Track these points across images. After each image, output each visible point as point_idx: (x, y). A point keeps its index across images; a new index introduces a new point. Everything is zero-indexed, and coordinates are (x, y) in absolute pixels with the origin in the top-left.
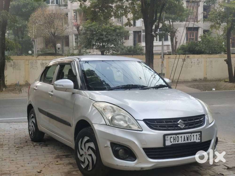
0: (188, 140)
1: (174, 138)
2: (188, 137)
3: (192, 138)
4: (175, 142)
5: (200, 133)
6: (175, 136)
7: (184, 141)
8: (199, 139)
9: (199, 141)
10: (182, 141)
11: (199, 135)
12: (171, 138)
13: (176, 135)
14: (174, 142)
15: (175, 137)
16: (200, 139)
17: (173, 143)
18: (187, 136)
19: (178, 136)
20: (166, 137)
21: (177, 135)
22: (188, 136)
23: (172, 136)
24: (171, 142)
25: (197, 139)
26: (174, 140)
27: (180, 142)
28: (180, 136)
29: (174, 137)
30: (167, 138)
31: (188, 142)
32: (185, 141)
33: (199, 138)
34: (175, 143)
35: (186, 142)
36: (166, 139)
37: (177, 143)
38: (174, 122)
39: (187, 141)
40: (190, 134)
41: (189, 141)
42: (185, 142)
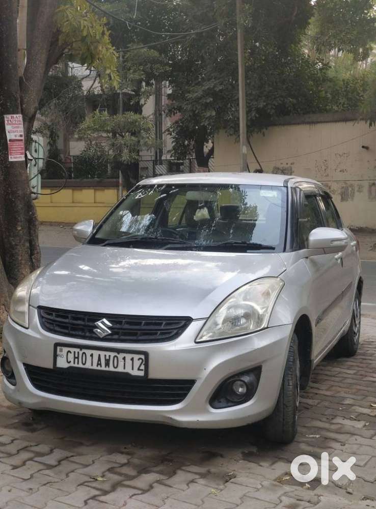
0: (107, 364)
1: (76, 356)
2: (107, 358)
3: (121, 363)
4: (78, 363)
5: (143, 357)
6: (77, 350)
7: (97, 366)
8: (139, 369)
9: (142, 374)
10: (92, 365)
11: (141, 361)
12: (69, 353)
13: (81, 350)
14: (74, 363)
15: (78, 352)
16: (142, 370)
17: (72, 364)
18: (105, 356)
19: (84, 353)
20: (58, 348)
21: (84, 351)
22: (110, 356)
23: (72, 350)
24: (69, 361)
25: (133, 369)
26: (76, 360)
27: (88, 366)
28: (88, 352)
29: (75, 352)
30: (61, 351)
31: (107, 369)
32: (101, 366)
33: (140, 366)
34: (76, 365)
35: (103, 368)
36: (58, 352)
37: (81, 365)
38: (90, 320)
39: (106, 367)
40: (116, 354)
41: (111, 369)
42: (99, 368)
